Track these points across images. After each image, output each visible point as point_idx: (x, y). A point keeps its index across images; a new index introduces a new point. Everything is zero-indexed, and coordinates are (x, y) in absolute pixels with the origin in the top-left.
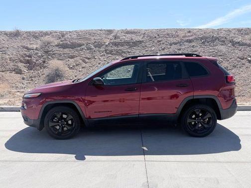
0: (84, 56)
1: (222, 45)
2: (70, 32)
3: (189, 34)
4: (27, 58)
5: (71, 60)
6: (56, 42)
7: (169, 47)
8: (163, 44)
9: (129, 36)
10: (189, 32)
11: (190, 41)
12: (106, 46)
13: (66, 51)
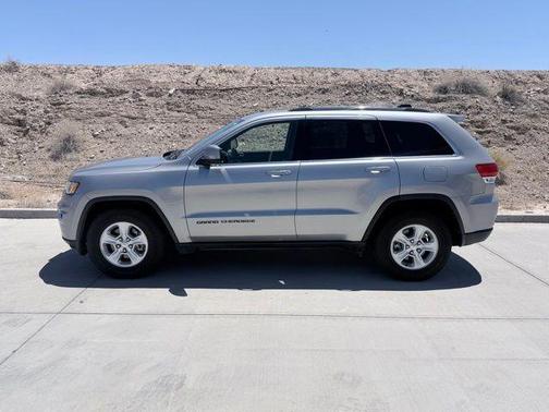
0: (124, 114)
1: (381, 99)
2: (114, 68)
3: (332, 78)
4: (17, 116)
5: (98, 120)
6: (84, 86)
7: (285, 100)
8: (276, 94)
9: (222, 78)
10: (335, 74)
11: (324, 91)
12: (170, 95)
13: (93, 102)
